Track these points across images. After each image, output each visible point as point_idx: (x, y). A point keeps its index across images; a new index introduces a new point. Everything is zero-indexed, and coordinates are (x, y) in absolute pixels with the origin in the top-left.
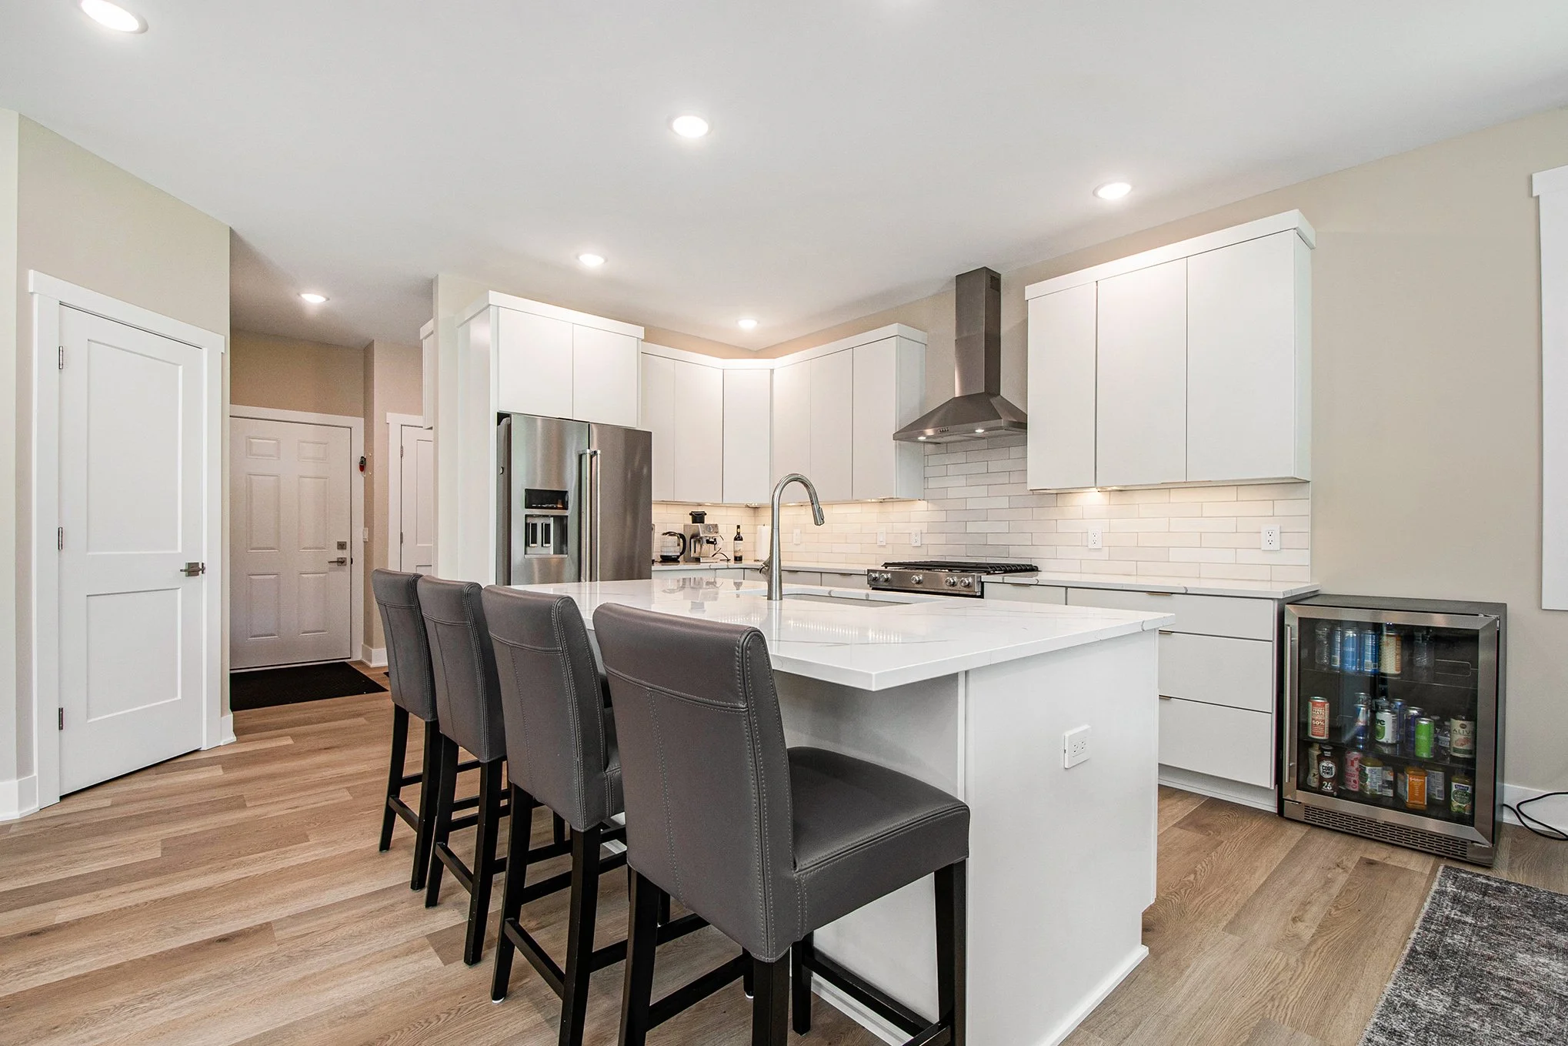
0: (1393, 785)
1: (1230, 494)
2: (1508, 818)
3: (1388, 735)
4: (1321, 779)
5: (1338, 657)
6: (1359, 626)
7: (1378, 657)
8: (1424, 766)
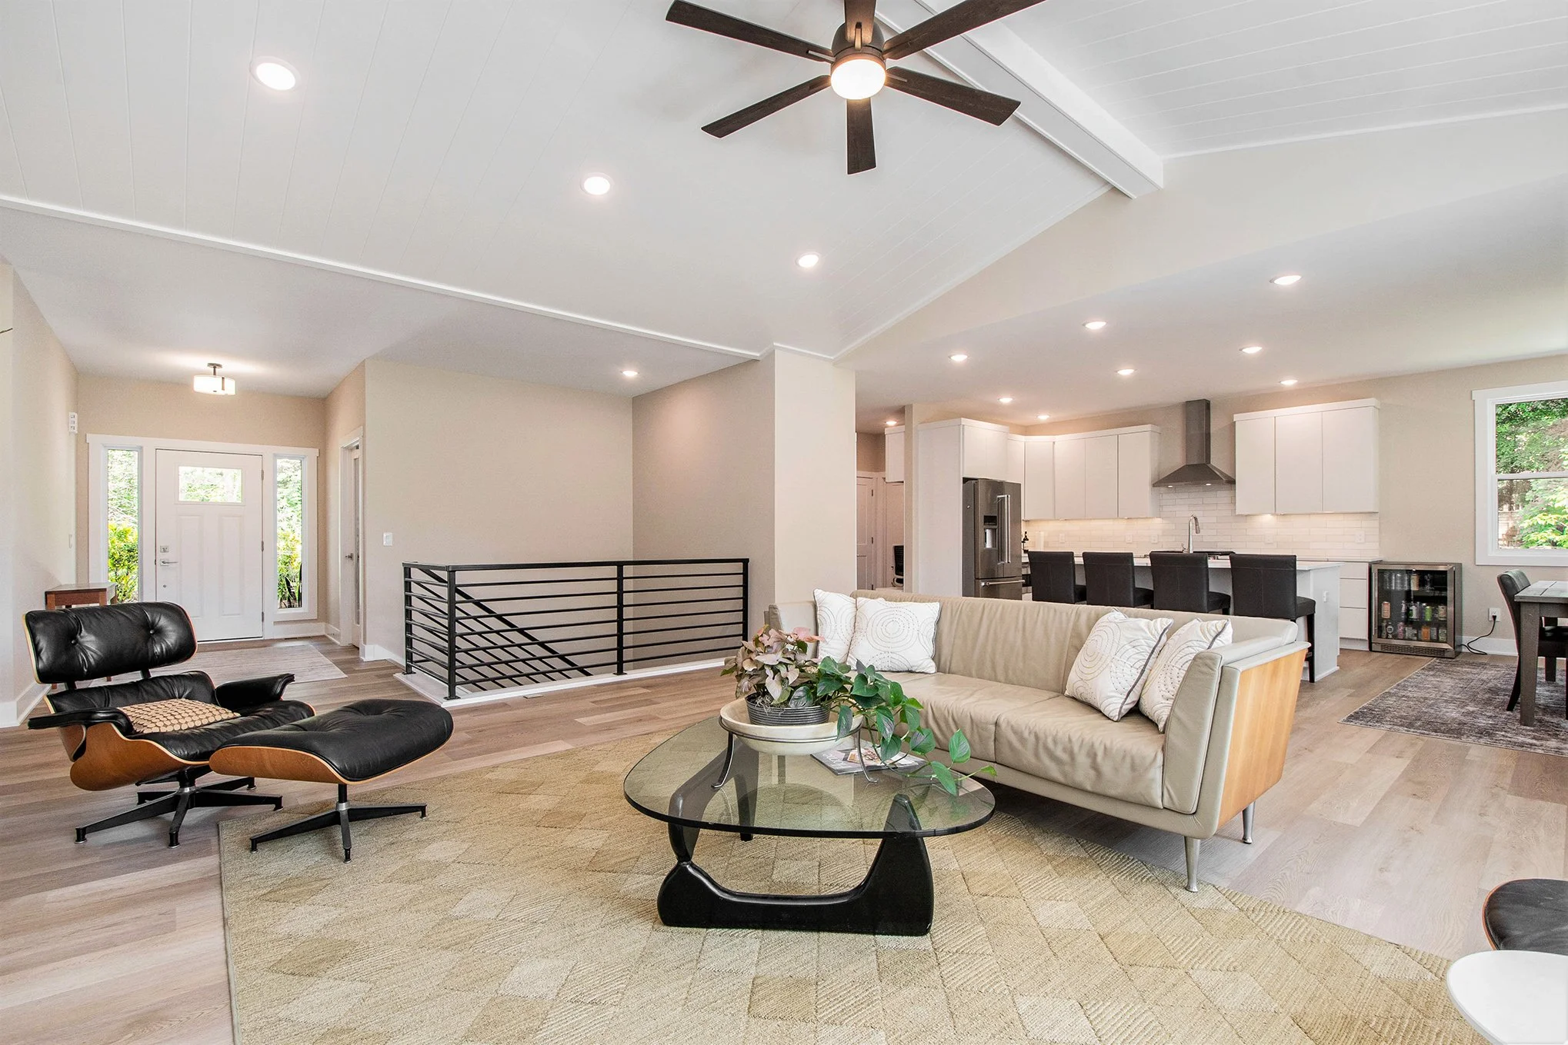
0: (1416, 635)
1: (1341, 517)
2: (1464, 650)
3: (1414, 616)
4: (1388, 633)
5: (1393, 585)
6: (1401, 571)
7: (1409, 585)
8: (1429, 624)
